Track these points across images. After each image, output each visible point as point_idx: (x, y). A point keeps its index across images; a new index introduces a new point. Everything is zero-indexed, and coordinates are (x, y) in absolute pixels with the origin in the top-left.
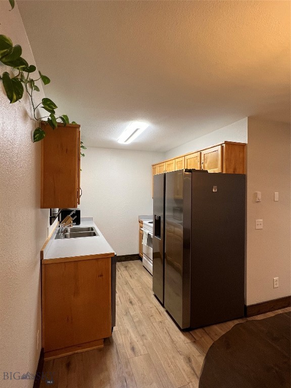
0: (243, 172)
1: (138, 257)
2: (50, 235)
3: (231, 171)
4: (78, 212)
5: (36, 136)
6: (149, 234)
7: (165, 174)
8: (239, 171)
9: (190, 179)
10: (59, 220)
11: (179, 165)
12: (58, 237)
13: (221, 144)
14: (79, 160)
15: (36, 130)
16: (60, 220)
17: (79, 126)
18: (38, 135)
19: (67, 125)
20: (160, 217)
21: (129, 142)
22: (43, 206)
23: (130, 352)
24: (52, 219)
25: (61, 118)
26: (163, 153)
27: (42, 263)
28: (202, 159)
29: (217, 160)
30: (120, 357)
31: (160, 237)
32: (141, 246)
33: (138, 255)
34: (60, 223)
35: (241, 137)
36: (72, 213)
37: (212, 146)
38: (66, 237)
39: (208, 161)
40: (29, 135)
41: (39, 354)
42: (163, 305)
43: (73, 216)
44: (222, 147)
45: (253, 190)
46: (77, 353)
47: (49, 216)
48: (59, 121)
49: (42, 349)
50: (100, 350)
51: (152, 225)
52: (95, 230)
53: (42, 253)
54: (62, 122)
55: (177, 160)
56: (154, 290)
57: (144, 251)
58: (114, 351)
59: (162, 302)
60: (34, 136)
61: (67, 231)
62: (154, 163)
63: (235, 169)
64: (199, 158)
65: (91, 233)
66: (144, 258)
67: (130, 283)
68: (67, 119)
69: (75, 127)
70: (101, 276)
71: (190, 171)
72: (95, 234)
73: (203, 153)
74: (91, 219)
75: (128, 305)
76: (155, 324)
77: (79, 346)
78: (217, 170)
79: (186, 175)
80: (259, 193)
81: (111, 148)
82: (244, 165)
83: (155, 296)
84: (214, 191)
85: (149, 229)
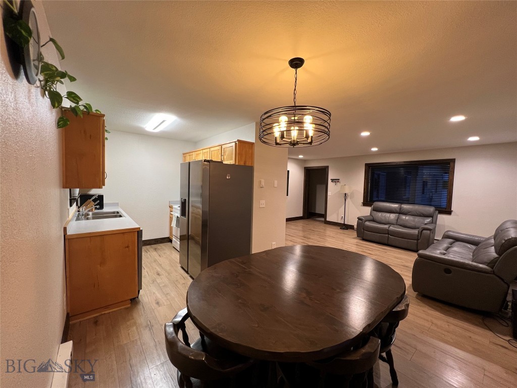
0: (252, 164)
1: (169, 240)
2: (70, 216)
3: (242, 163)
4: (101, 198)
5: (60, 123)
6: (177, 217)
7: (189, 163)
8: (248, 164)
9: (209, 168)
10: (77, 205)
11: (206, 155)
12: (78, 219)
13: (235, 142)
14: (104, 146)
15: (60, 118)
16: (79, 205)
17: (104, 115)
18: (62, 122)
19: (91, 113)
20: (185, 200)
21: (157, 130)
22: (65, 187)
23: (154, 305)
24: (73, 200)
25: (84, 106)
26: (195, 143)
27: (66, 238)
28: (223, 152)
29: (232, 154)
30: (146, 309)
31: (185, 217)
32: (171, 228)
33: (168, 238)
34: (79, 207)
35: (250, 137)
36: (93, 198)
37: (229, 142)
38: (88, 219)
39: (227, 154)
40: (54, 123)
41: (65, 316)
42: (187, 272)
43: (94, 201)
44: (236, 144)
45: (259, 178)
46: (105, 314)
47: (69, 198)
48: (82, 108)
49: (68, 314)
50: (127, 308)
51: (179, 208)
52: (122, 213)
53: (65, 229)
54: (85, 110)
55: (204, 151)
56: (180, 262)
57: (174, 233)
58: (140, 307)
59: (187, 270)
60: (58, 123)
61: (88, 215)
62: (185, 152)
63: (245, 162)
64: (220, 151)
65: (117, 215)
66: (174, 239)
67: (158, 261)
68: (91, 107)
69: (99, 117)
70: (128, 247)
71: (208, 161)
72: (120, 216)
73: (223, 147)
74: (117, 204)
75: (155, 276)
76: (179, 286)
77: (107, 307)
78: (232, 162)
79: (204, 165)
80: (263, 181)
81: (138, 134)
82: (252, 159)
83: (182, 268)
84: (228, 178)
85: (177, 213)
